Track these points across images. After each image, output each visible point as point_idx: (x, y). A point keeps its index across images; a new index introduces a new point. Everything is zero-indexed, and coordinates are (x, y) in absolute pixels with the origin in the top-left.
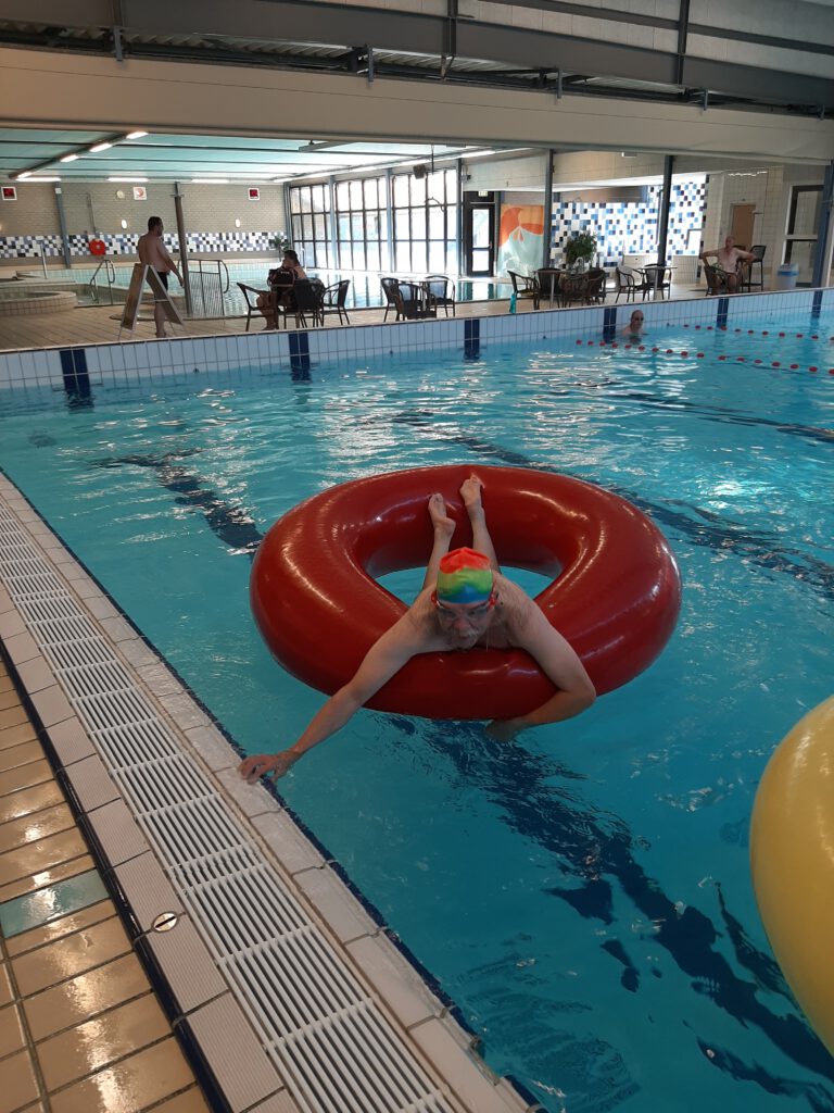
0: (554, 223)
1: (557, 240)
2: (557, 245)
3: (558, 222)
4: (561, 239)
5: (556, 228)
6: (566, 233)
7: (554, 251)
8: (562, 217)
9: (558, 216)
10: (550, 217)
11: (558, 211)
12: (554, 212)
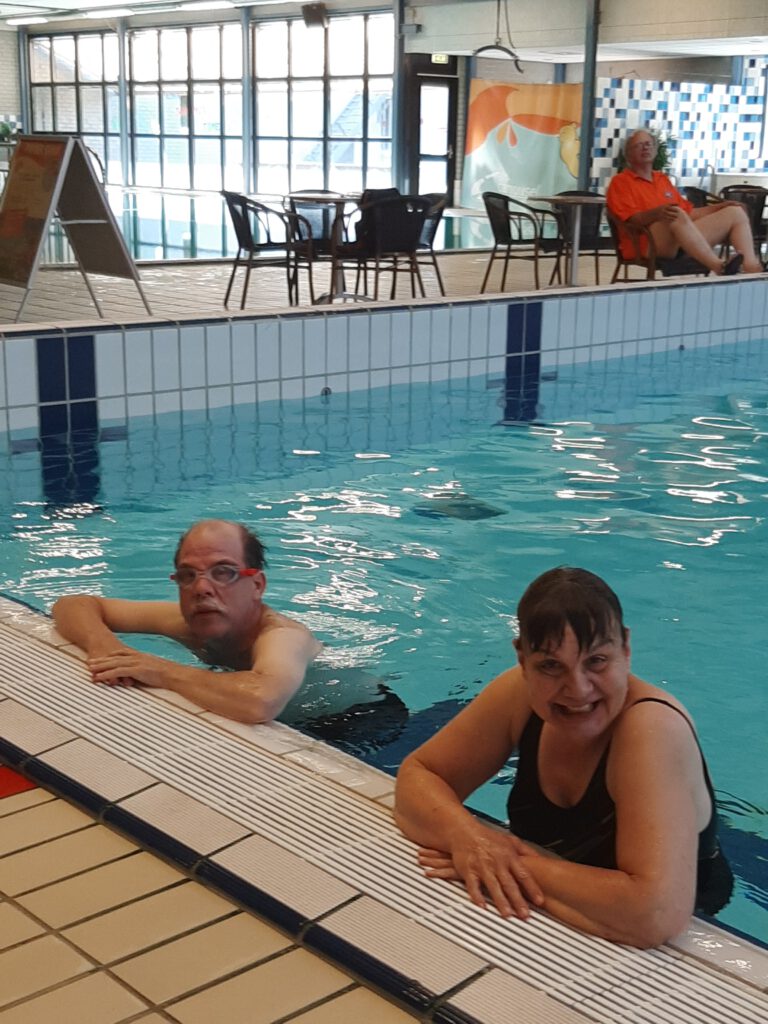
0: (599, 113)
1: (604, 144)
2: (603, 153)
3: (605, 110)
4: (610, 142)
5: (603, 122)
6: (617, 133)
7: (599, 164)
8: (612, 103)
9: (606, 102)
10: (591, 102)
11: (607, 92)
12: (599, 94)
